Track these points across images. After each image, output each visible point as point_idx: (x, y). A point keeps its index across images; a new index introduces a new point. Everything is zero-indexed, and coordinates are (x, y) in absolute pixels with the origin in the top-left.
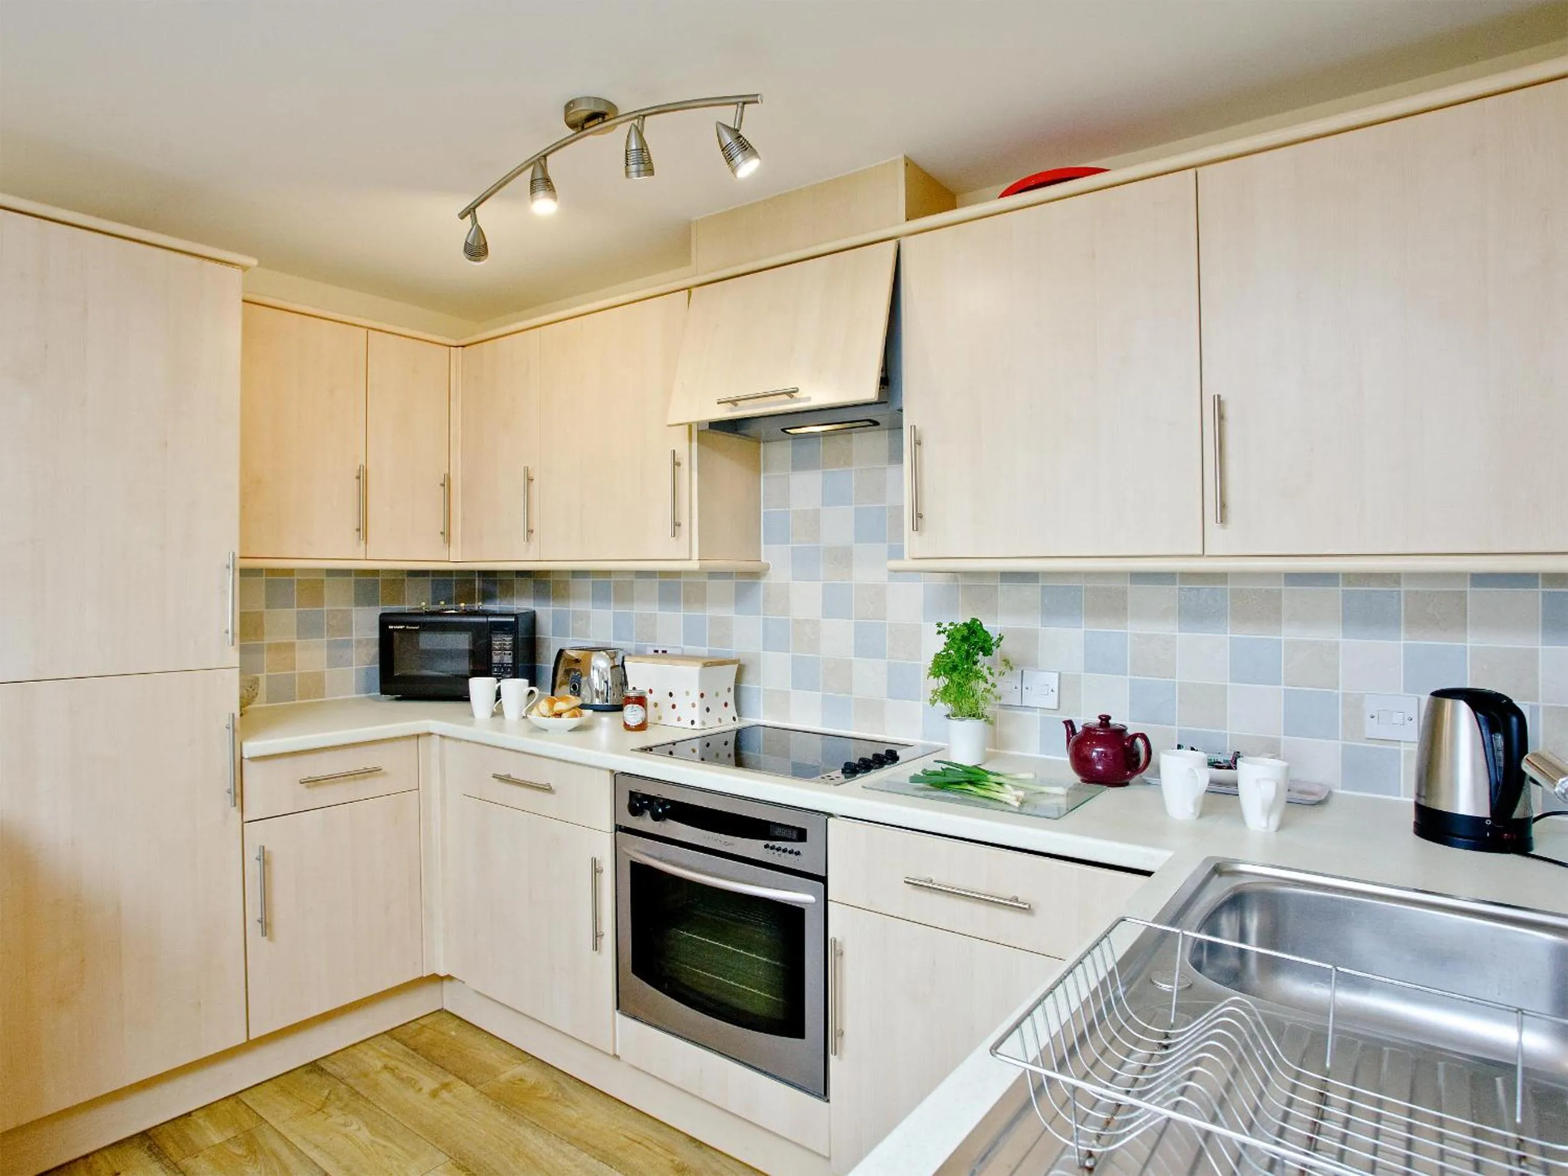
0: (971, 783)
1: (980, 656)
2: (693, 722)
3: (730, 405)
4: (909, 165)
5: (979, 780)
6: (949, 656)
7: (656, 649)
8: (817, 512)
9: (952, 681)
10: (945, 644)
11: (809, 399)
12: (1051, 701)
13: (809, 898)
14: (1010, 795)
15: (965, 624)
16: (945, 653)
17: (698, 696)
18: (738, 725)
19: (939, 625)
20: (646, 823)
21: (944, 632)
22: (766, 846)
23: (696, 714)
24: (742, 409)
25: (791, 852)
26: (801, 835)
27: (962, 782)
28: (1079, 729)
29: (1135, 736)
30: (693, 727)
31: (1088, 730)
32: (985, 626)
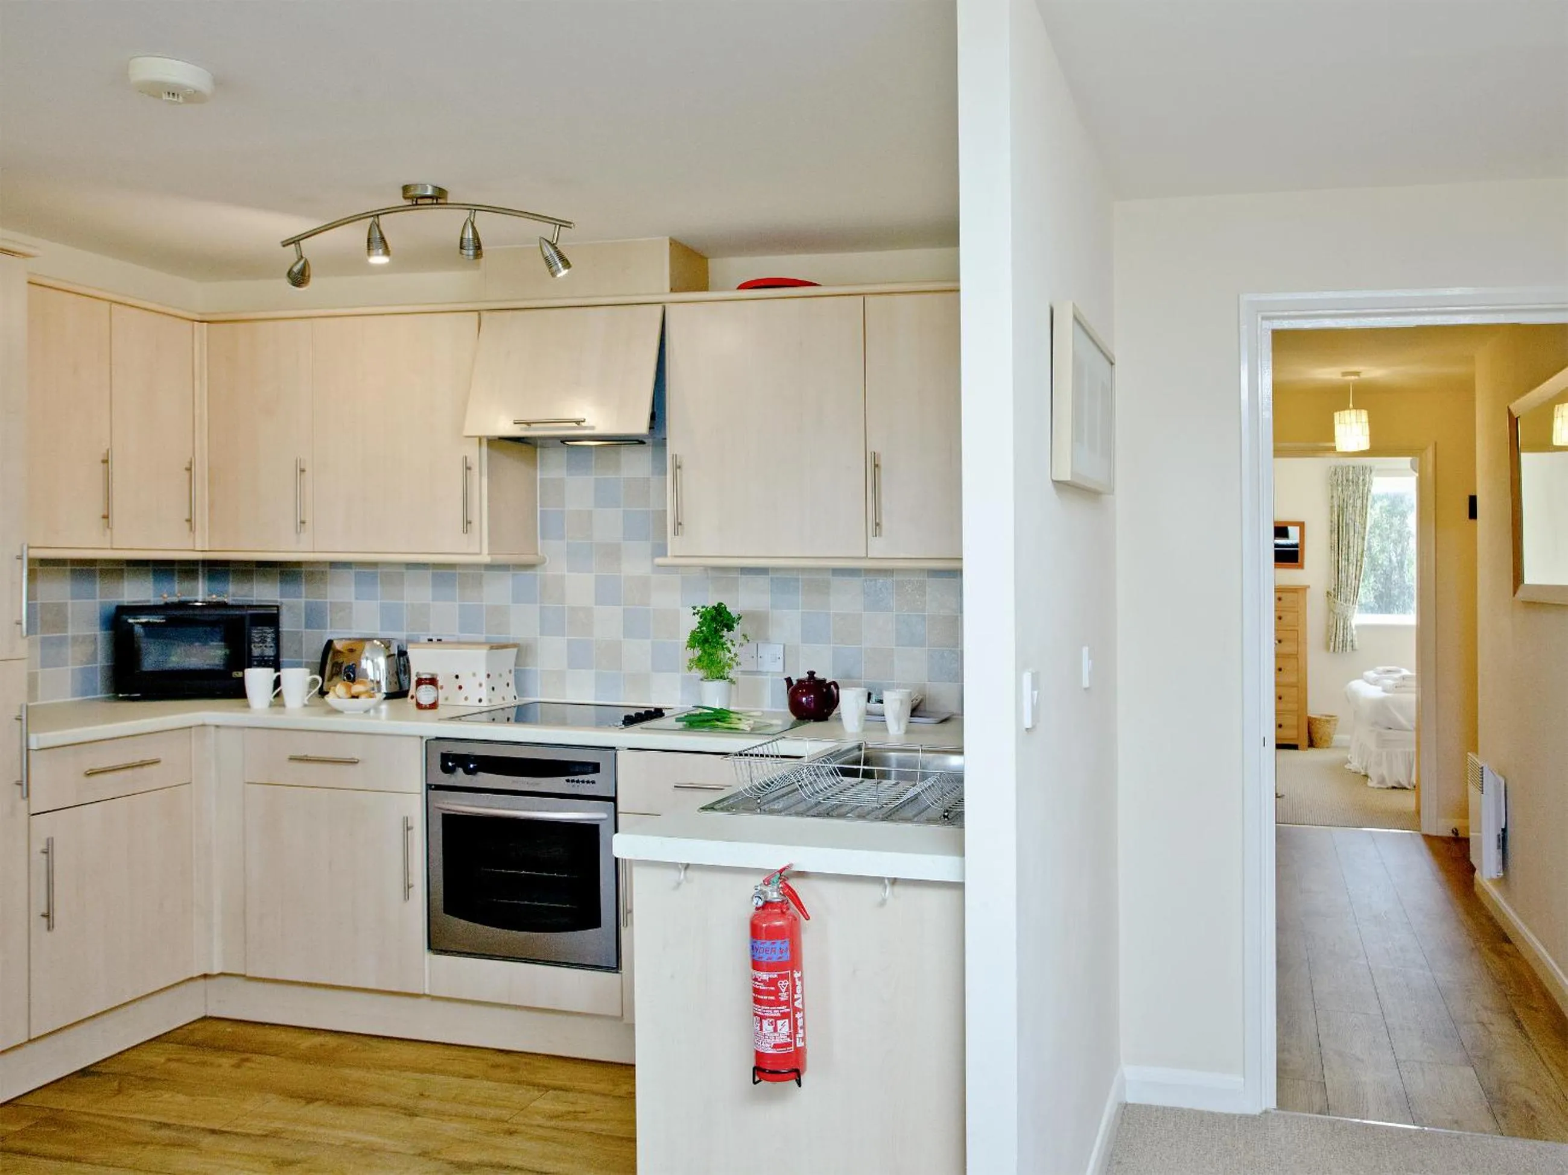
0: (718, 720)
1: (725, 632)
2: (480, 701)
3: (524, 426)
4: (673, 245)
5: (724, 718)
6: (702, 632)
7: (431, 637)
8: (590, 513)
9: (704, 651)
10: (699, 622)
11: (593, 428)
12: (778, 666)
13: (604, 816)
14: (744, 725)
15: (714, 607)
16: (699, 630)
17: (485, 676)
18: (517, 702)
19: (694, 608)
20: (460, 778)
21: (698, 614)
22: (568, 781)
23: (484, 692)
24: (536, 429)
25: (588, 782)
26: (595, 768)
27: (712, 720)
28: (795, 683)
29: (830, 684)
30: (481, 704)
31: (800, 681)
32: (728, 610)
